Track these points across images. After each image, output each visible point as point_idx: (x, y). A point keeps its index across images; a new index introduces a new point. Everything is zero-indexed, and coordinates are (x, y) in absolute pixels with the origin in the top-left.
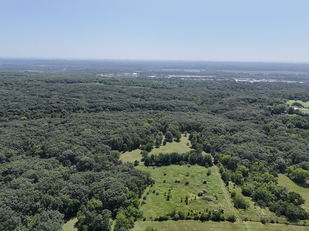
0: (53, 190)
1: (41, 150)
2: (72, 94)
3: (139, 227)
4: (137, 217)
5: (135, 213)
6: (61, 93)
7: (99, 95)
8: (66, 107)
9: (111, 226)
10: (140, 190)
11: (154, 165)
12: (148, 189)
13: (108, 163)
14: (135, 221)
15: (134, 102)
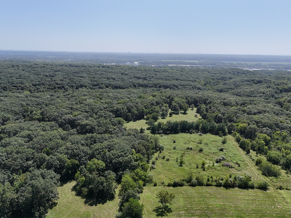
0: (48, 149)
1: (40, 116)
2: (76, 74)
3: (149, 193)
4: (147, 181)
5: (143, 177)
6: (65, 74)
7: (103, 76)
8: (69, 84)
9: (116, 190)
10: (148, 154)
11: (162, 133)
12: (156, 155)
13: (111, 128)
14: (144, 185)
15: (136, 82)
